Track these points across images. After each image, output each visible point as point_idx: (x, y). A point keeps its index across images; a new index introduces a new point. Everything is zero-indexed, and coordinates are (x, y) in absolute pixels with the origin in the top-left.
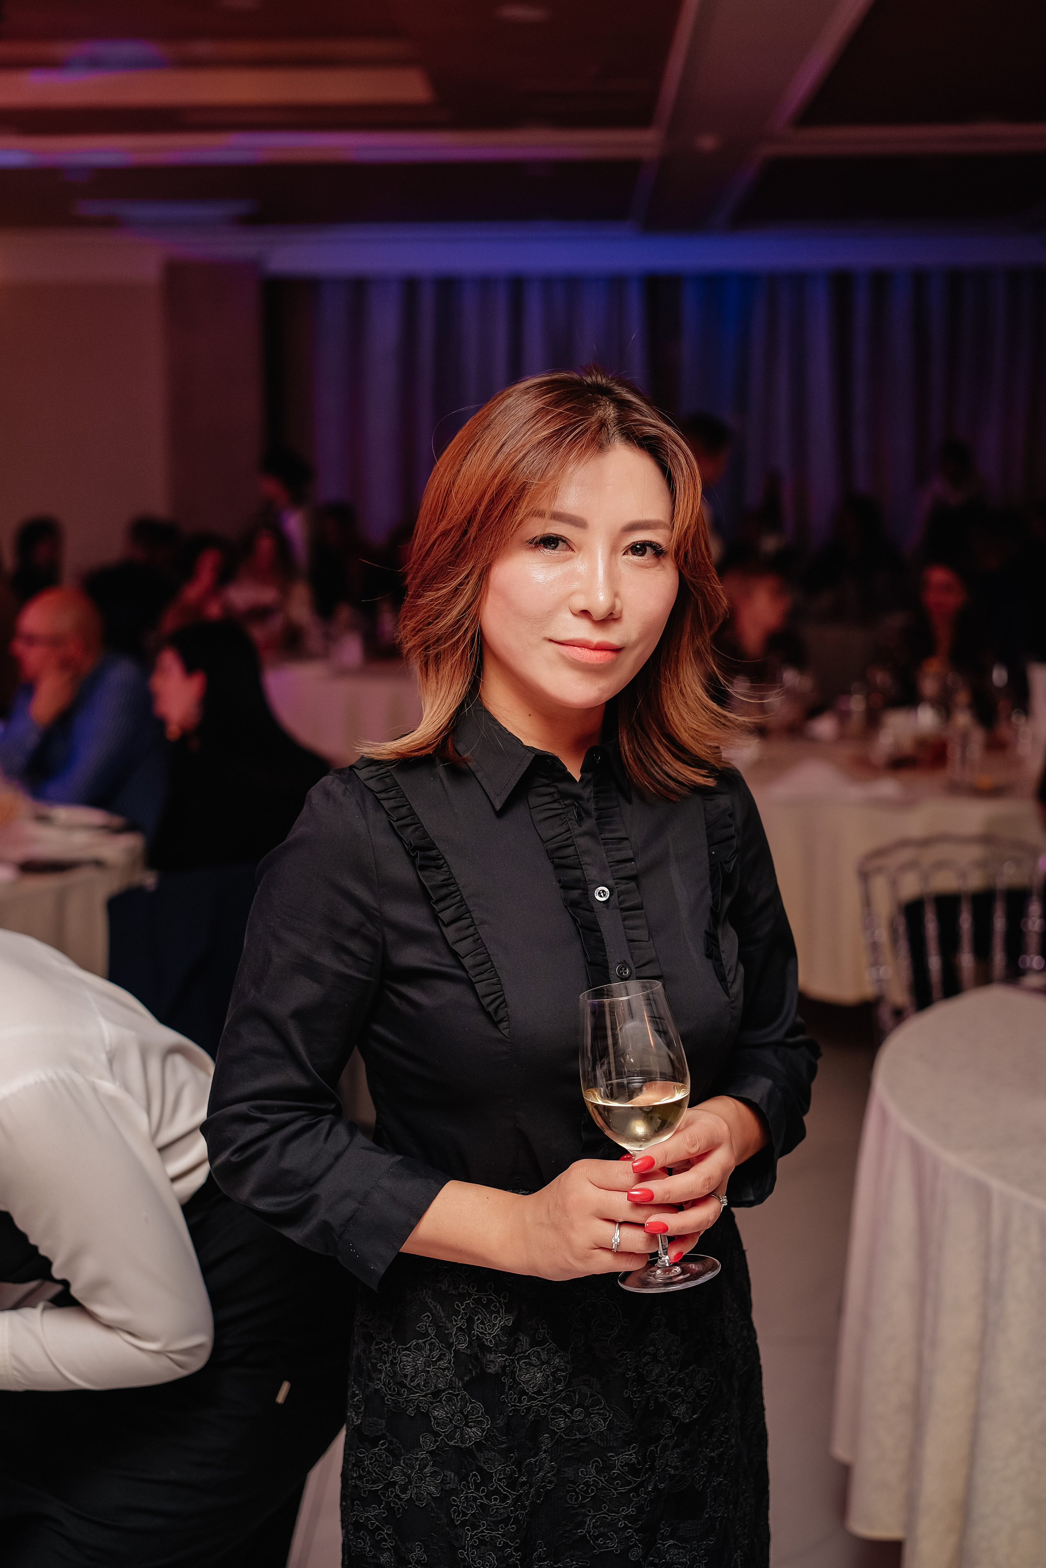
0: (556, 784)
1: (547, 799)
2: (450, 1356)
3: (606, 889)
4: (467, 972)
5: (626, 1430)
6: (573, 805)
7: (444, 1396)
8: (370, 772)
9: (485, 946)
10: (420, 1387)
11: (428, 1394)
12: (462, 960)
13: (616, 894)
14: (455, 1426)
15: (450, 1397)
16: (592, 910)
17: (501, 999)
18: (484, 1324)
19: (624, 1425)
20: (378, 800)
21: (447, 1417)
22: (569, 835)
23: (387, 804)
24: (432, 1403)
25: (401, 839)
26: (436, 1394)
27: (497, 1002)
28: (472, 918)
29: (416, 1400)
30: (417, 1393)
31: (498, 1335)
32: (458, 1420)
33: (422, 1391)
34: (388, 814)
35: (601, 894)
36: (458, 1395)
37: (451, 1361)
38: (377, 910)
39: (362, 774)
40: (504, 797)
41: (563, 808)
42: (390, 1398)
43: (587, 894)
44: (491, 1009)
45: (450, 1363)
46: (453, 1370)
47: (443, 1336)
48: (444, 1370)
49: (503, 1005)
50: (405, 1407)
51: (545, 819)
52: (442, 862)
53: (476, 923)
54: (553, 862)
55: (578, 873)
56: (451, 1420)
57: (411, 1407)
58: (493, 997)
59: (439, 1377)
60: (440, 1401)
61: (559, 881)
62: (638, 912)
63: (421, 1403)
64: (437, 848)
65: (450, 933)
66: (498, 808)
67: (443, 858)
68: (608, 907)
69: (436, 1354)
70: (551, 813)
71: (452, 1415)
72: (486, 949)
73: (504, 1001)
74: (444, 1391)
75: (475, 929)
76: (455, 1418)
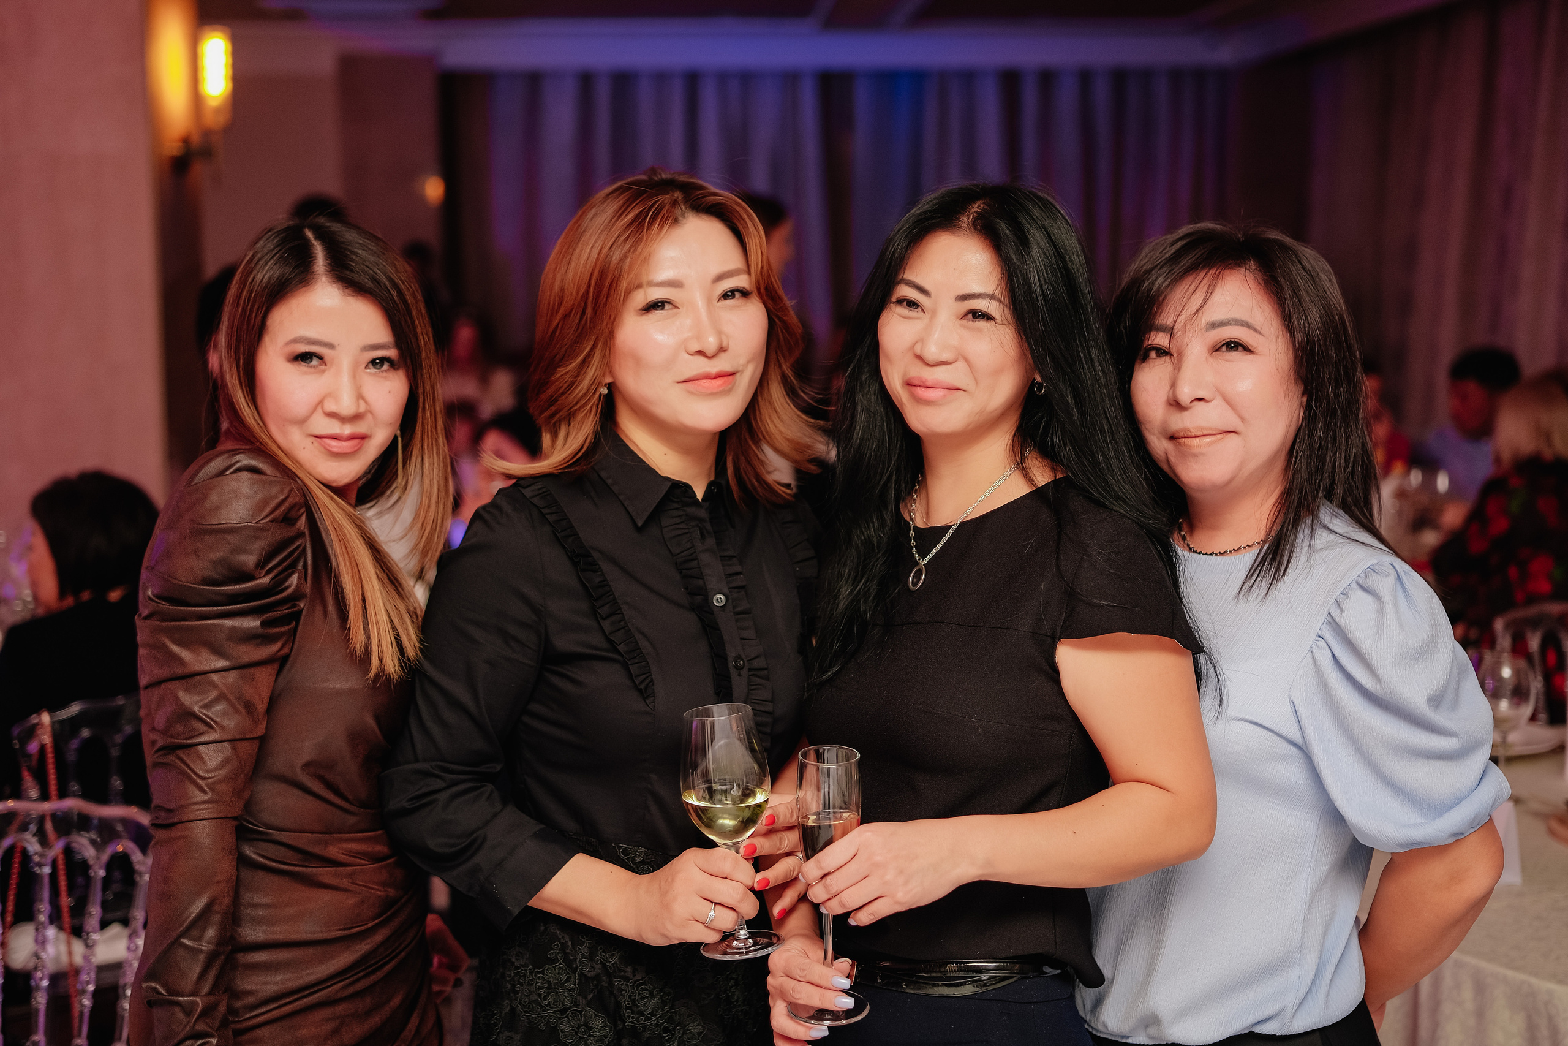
0: (685, 508)
1: (677, 520)
2: (575, 978)
3: (722, 597)
4: (622, 656)
5: (718, 1042)
6: (697, 526)
7: (570, 1013)
8: (533, 491)
9: (634, 636)
10: (550, 1005)
11: (556, 1011)
12: (618, 647)
13: (730, 601)
14: (580, 1038)
15: (575, 1013)
16: (712, 613)
17: (649, 679)
18: (605, 953)
19: (716, 1037)
20: (543, 515)
21: (572, 1030)
22: (693, 551)
23: (551, 518)
24: (560, 1019)
25: (564, 548)
26: (564, 1011)
27: (647, 681)
28: (623, 614)
29: (547, 1016)
30: (548, 1010)
31: (616, 963)
32: (583, 1032)
33: (552, 1008)
34: (553, 527)
35: (719, 600)
36: (582, 1011)
37: (576, 983)
38: (542, 606)
39: (528, 492)
40: (645, 517)
41: (688, 529)
42: (525, 1015)
43: (707, 600)
44: (642, 686)
45: (575, 985)
46: (578, 990)
47: (569, 963)
48: (570, 990)
49: (651, 684)
50: (538, 1023)
51: (674, 537)
52: (597, 567)
53: (626, 618)
54: (681, 573)
55: (700, 582)
56: (576, 1034)
57: (542, 1023)
58: (644, 676)
59: (566, 996)
60: (567, 1017)
61: (687, 588)
62: (747, 615)
63: (551, 1019)
64: (592, 556)
65: (606, 625)
66: (640, 524)
67: (598, 564)
68: (724, 610)
69: (564, 977)
70: (680, 532)
71: (577, 1028)
72: (635, 638)
73: (652, 681)
74: (570, 1008)
75: (626, 623)
76: (580, 1030)
